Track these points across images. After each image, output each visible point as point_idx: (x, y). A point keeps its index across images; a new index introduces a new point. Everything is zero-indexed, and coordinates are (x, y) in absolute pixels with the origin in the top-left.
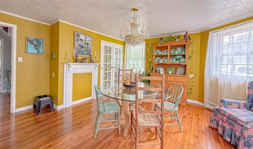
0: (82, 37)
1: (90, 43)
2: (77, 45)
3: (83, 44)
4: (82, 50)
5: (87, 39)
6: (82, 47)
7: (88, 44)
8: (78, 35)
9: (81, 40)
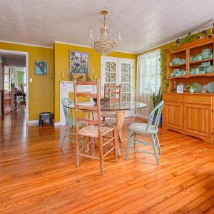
0: (78, 55)
1: (86, 60)
2: (72, 64)
3: (79, 62)
4: (78, 68)
5: (84, 56)
6: (78, 65)
7: (84, 62)
8: (73, 54)
9: (77, 58)
